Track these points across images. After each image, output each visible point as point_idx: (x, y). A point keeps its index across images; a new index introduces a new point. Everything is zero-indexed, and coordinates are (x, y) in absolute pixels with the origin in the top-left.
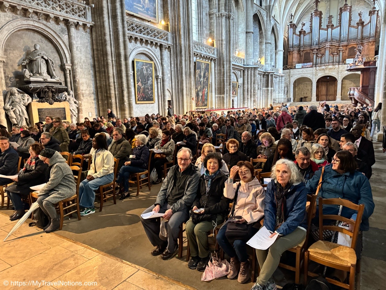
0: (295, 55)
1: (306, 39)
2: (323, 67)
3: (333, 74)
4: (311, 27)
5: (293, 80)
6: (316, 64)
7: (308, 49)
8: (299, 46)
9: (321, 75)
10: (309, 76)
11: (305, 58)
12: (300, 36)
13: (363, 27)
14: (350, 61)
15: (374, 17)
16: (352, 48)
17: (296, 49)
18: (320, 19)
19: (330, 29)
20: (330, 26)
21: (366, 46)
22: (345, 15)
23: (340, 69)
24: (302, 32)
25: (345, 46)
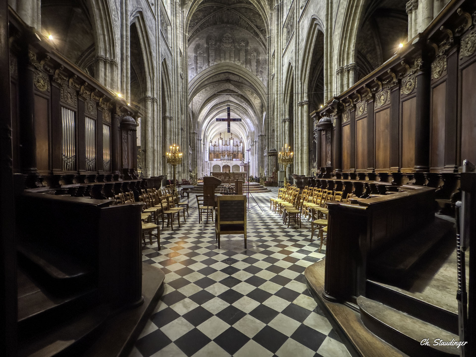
0: (213, 155)
1: (217, 148)
2: (225, 161)
3: (229, 164)
4: (219, 144)
5: (212, 166)
6: (222, 160)
7: (218, 152)
8: (214, 151)
9: (224, 164)
10: (219, 164)
11: (217, 156)
13: (238, 147)
14: (234, 160)
15: (242, 144)
16: (235, 155)
17: (213, 152)
18: (222, 141)
19: (226, 146)
20: (226, 144)
21: (240, 154)
22: (232, 141)
23: (231, 163)
24: (215, 145)
25: (232, 153)
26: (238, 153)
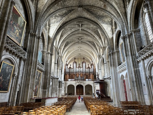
0: (68, 76)
1: (72, 70)
2: (78, 81)
3: (82, 84)
4: (73, 66)
5: (67, 85)
6: (76, 80)
7: (72, 74)
9: (77, 84)
10: (73, 84)
11: (71, 77)
12: (69, 69)
13: (90, 69)
14: (87, 80)
15: (93, 66)
16: (87, 76)
17: (68, 73)
18: (76, 64)
19: (79, 68)
20: (79, 67)
21: (91, 75)
22: (84, 64)
23: (84, 83)
24: (70, 68)
25: (85, 74)
26: (90, 74)
